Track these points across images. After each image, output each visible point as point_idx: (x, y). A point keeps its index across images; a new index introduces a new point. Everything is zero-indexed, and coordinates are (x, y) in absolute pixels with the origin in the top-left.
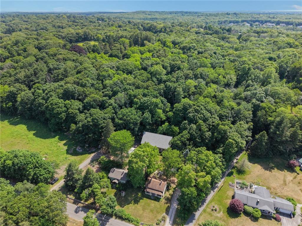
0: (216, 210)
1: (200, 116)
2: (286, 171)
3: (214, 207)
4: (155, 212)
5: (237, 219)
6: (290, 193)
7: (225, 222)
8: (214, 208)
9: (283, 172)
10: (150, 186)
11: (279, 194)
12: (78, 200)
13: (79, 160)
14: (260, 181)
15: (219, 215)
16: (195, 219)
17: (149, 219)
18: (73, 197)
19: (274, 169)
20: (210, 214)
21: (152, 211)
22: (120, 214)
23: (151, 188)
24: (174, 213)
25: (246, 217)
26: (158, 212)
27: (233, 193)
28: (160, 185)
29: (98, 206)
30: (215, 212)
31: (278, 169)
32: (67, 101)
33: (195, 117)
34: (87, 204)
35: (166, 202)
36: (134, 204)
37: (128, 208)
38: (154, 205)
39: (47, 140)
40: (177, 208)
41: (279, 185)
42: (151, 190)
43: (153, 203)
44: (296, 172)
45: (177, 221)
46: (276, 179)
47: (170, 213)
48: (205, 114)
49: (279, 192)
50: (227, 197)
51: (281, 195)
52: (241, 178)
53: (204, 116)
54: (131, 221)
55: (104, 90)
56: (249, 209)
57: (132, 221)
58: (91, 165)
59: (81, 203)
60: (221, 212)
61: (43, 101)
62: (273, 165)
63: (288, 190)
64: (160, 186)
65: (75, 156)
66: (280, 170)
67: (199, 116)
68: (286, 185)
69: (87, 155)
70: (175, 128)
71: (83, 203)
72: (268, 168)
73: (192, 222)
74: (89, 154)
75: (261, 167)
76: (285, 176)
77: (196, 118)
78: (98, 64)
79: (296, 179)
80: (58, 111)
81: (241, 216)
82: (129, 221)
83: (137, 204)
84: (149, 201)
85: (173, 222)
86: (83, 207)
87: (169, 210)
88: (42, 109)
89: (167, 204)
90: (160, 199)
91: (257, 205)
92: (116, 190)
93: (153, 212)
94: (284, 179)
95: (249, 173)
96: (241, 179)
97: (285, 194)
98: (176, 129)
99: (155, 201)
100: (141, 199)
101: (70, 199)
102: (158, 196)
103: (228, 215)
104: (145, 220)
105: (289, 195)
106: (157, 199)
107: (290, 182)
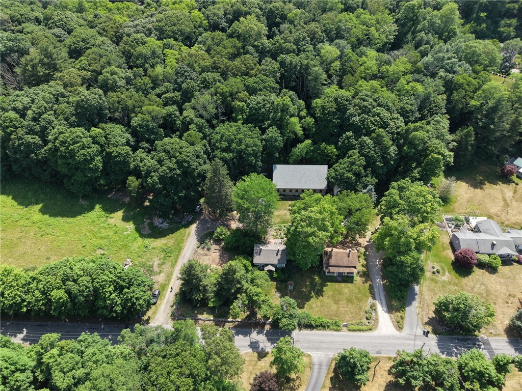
0: (438, 272)
1: (374, 120)
2: (500, 183)
3: (433, 268)
4: (356, 301)
5: (471, 276)
6: (517, 217)
7: (457, 285)
8: (435, 270)
9: (498, 187)
10: (332, 261)
11: (506, 223)
12: (221, 318)
13: (174, 243)
14: (475, 209)
15: (445, 278)
16: (417, 294)
17: (353, 315)
18: (208, 316)
19: (485, 185)
20: (433, 280)
21: (349, 301)
22: (306, 321)
23: (336, 265)
24: (382, 294)
25: (481, 271)
26: (359, 300)
27: (448, 237)
28: (348, 256)
29: (260, 319)
30: (439, 275)
31: (490, 182)
32: (94, 128)
33: (366, 123)
34: (240, 320)
35: (364, 279)
36: (316, 297)
37: (311, 308)
38: (347, 290)
39: (79, 218)
40: (384, 284)
41: (499, 208)
42: (337, 268)
43: (345, 288)
44: (514, 182)
45: (394, 304)
46: (494, 200)
47: (377, 296)
48: (381, 115)
49: (505, 219)
50: (443, 247)
51: (509, 223)
52: (449, 210)
53: (382, 119)
54: (326, 327)
55: (158, 91)
56: (485, 258)
57: (328, 326)
58: (203, 248)
59: (229, 322)
60: (447, 273)
61: (34, 138)
62: (481, 178)
63: (514, 212)
64: (350, 258)
65: (163, 238)
66: (494, 184)
67: (372, 119)
68: (508, 206)
69: (182, 230)
70: (328, 147)
71: (232, 322)
72: (477, 185)
73: (414, 299)
74: (185, 228)
75: (467, 185)
76: (502, 192)
77: (367, 125)
78: (107, 26)
79: (517, 192)
80: (84, 155)
81: (474, 271)
82: (324, 327)
83: (323, 296)
84: (336, 285)
85: (388, 308)
86: (235, 327)
87: (374, 291)
88: (40, 156)
89: (366, 282)
90: (353, 279)
91: (492, 249)
92: (275, 283)
93: (352, 302)
94: (503, 197)
95: (454, 200)
96: (449, 212)
97: (514, 220)
98: (332, 149)
99: (346, 284)
100: (323, 285)
101: (204, 321)
102: (349, 275)
103: (458, 275)
104: (348, 318)
105: (518, 221)
106: (348, 279)
107: (511, 200)
